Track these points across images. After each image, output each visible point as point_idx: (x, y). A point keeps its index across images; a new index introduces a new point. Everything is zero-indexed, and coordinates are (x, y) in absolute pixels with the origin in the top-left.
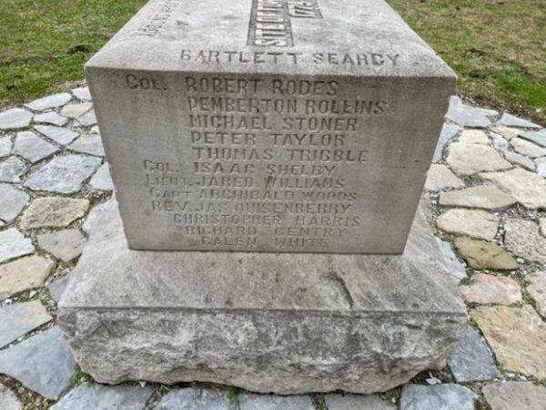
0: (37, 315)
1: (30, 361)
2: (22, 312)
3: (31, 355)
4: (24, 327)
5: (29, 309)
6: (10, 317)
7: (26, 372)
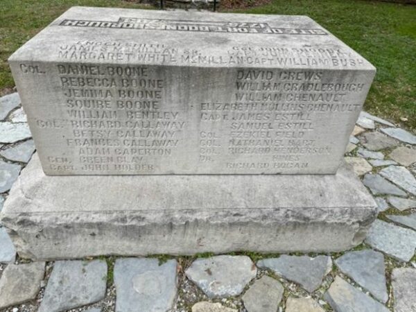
0: (339, 287)
1: (371, 273)
2: (342, 298)
3: (368, 275)
4: (352, 291)
5: (338, 295)
6: (350, 305)
7: (379, 271)
